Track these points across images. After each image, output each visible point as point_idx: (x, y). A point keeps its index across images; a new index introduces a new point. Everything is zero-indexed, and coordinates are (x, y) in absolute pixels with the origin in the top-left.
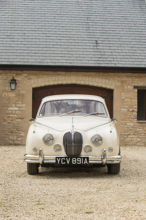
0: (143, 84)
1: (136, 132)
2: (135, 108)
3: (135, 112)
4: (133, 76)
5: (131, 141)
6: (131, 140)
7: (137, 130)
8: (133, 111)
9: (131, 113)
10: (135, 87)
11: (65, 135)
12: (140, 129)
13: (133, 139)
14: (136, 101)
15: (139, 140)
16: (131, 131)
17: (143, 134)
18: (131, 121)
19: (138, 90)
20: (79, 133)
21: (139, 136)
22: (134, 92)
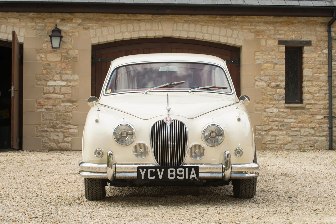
0: (296, 37)
1: (283, 125)
2: (282, 81)
3: (282, 88)
4: (277, 22)
5: (274, 142)
6: (275, 140)
7: (286, 120)
8: (278, 86)
9: (274, 90)
10: (281, 42)
11: (154, 125)
12: (290, 118)
13: (278, 138)
14: (283, 67)
15: (289, 139)
16: (274, 123)
17: (296, 129)
18: (274, 104)
19: (285, 47)
20: (181, 123)
21: (289, 132)
22: (279, 51)
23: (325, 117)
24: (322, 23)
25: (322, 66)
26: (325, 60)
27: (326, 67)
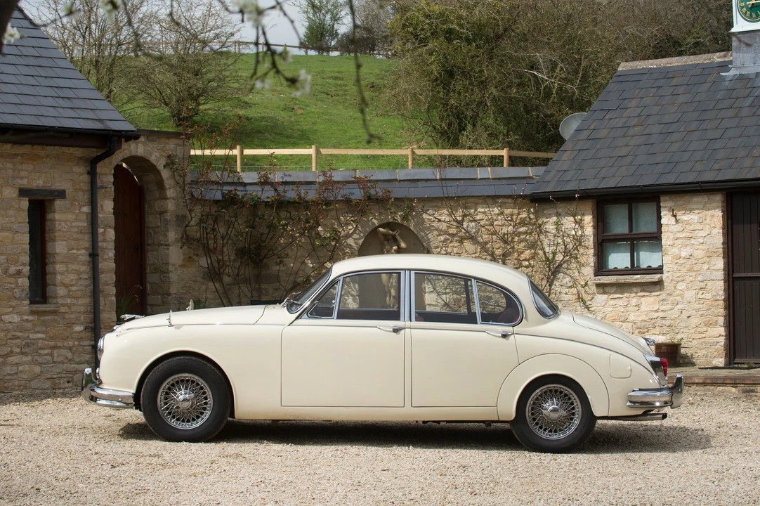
0: (44, 182)
1: (27, 345)
2: (24, 264)
3: (24, 276)
4: (18, 155)
5: (15, 377)
6: (16, 373)
7: (31, 336)
8: (19, 273)
9: (12, 280)
10: (23, 192)
12: (38, 332)
13: (21, 368)
14: (26, 238)
15: (37, 369)
16: (14, 342)
17: (46, 352)
18: (13, 307)
19: (29, 201)
21: (36, 358)
22: (19, 209)
23: (86, 328)
24: (81, 158)
25: (80, 236)
26: (85, 224)
27: (87, 237)
